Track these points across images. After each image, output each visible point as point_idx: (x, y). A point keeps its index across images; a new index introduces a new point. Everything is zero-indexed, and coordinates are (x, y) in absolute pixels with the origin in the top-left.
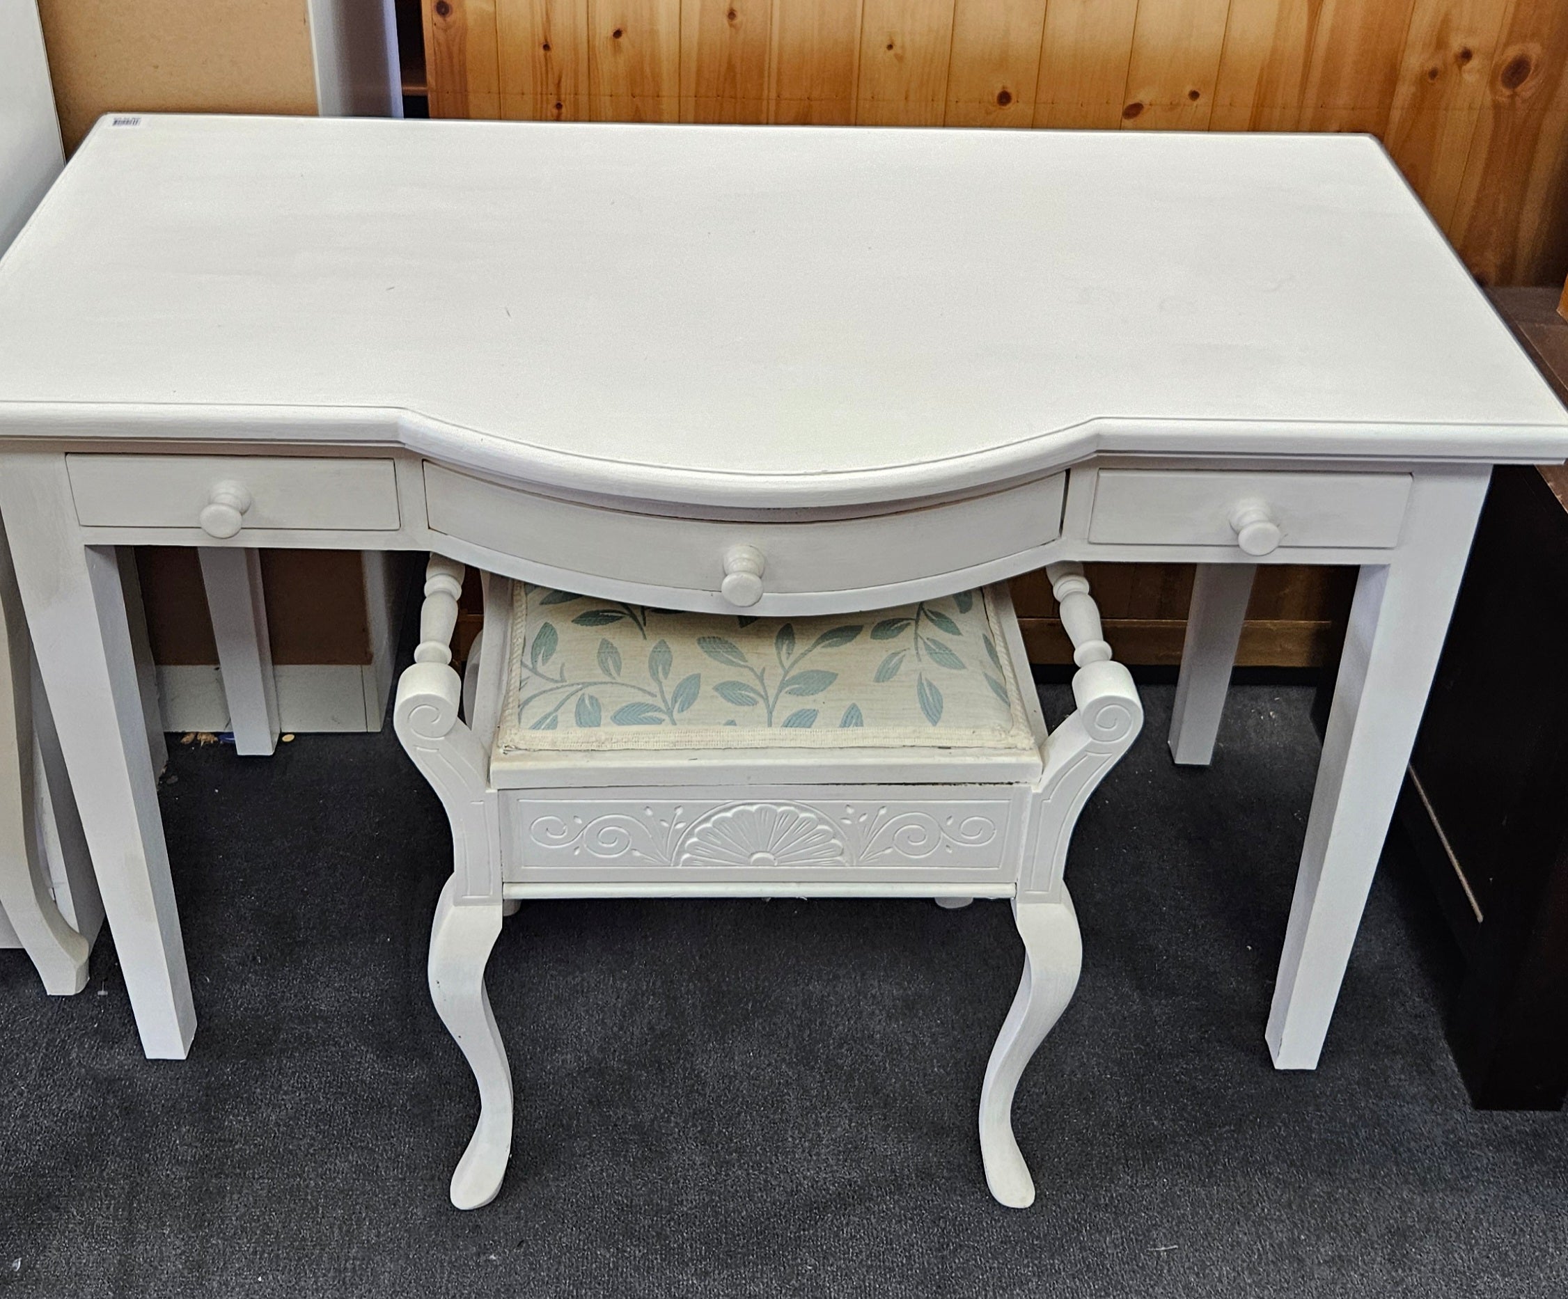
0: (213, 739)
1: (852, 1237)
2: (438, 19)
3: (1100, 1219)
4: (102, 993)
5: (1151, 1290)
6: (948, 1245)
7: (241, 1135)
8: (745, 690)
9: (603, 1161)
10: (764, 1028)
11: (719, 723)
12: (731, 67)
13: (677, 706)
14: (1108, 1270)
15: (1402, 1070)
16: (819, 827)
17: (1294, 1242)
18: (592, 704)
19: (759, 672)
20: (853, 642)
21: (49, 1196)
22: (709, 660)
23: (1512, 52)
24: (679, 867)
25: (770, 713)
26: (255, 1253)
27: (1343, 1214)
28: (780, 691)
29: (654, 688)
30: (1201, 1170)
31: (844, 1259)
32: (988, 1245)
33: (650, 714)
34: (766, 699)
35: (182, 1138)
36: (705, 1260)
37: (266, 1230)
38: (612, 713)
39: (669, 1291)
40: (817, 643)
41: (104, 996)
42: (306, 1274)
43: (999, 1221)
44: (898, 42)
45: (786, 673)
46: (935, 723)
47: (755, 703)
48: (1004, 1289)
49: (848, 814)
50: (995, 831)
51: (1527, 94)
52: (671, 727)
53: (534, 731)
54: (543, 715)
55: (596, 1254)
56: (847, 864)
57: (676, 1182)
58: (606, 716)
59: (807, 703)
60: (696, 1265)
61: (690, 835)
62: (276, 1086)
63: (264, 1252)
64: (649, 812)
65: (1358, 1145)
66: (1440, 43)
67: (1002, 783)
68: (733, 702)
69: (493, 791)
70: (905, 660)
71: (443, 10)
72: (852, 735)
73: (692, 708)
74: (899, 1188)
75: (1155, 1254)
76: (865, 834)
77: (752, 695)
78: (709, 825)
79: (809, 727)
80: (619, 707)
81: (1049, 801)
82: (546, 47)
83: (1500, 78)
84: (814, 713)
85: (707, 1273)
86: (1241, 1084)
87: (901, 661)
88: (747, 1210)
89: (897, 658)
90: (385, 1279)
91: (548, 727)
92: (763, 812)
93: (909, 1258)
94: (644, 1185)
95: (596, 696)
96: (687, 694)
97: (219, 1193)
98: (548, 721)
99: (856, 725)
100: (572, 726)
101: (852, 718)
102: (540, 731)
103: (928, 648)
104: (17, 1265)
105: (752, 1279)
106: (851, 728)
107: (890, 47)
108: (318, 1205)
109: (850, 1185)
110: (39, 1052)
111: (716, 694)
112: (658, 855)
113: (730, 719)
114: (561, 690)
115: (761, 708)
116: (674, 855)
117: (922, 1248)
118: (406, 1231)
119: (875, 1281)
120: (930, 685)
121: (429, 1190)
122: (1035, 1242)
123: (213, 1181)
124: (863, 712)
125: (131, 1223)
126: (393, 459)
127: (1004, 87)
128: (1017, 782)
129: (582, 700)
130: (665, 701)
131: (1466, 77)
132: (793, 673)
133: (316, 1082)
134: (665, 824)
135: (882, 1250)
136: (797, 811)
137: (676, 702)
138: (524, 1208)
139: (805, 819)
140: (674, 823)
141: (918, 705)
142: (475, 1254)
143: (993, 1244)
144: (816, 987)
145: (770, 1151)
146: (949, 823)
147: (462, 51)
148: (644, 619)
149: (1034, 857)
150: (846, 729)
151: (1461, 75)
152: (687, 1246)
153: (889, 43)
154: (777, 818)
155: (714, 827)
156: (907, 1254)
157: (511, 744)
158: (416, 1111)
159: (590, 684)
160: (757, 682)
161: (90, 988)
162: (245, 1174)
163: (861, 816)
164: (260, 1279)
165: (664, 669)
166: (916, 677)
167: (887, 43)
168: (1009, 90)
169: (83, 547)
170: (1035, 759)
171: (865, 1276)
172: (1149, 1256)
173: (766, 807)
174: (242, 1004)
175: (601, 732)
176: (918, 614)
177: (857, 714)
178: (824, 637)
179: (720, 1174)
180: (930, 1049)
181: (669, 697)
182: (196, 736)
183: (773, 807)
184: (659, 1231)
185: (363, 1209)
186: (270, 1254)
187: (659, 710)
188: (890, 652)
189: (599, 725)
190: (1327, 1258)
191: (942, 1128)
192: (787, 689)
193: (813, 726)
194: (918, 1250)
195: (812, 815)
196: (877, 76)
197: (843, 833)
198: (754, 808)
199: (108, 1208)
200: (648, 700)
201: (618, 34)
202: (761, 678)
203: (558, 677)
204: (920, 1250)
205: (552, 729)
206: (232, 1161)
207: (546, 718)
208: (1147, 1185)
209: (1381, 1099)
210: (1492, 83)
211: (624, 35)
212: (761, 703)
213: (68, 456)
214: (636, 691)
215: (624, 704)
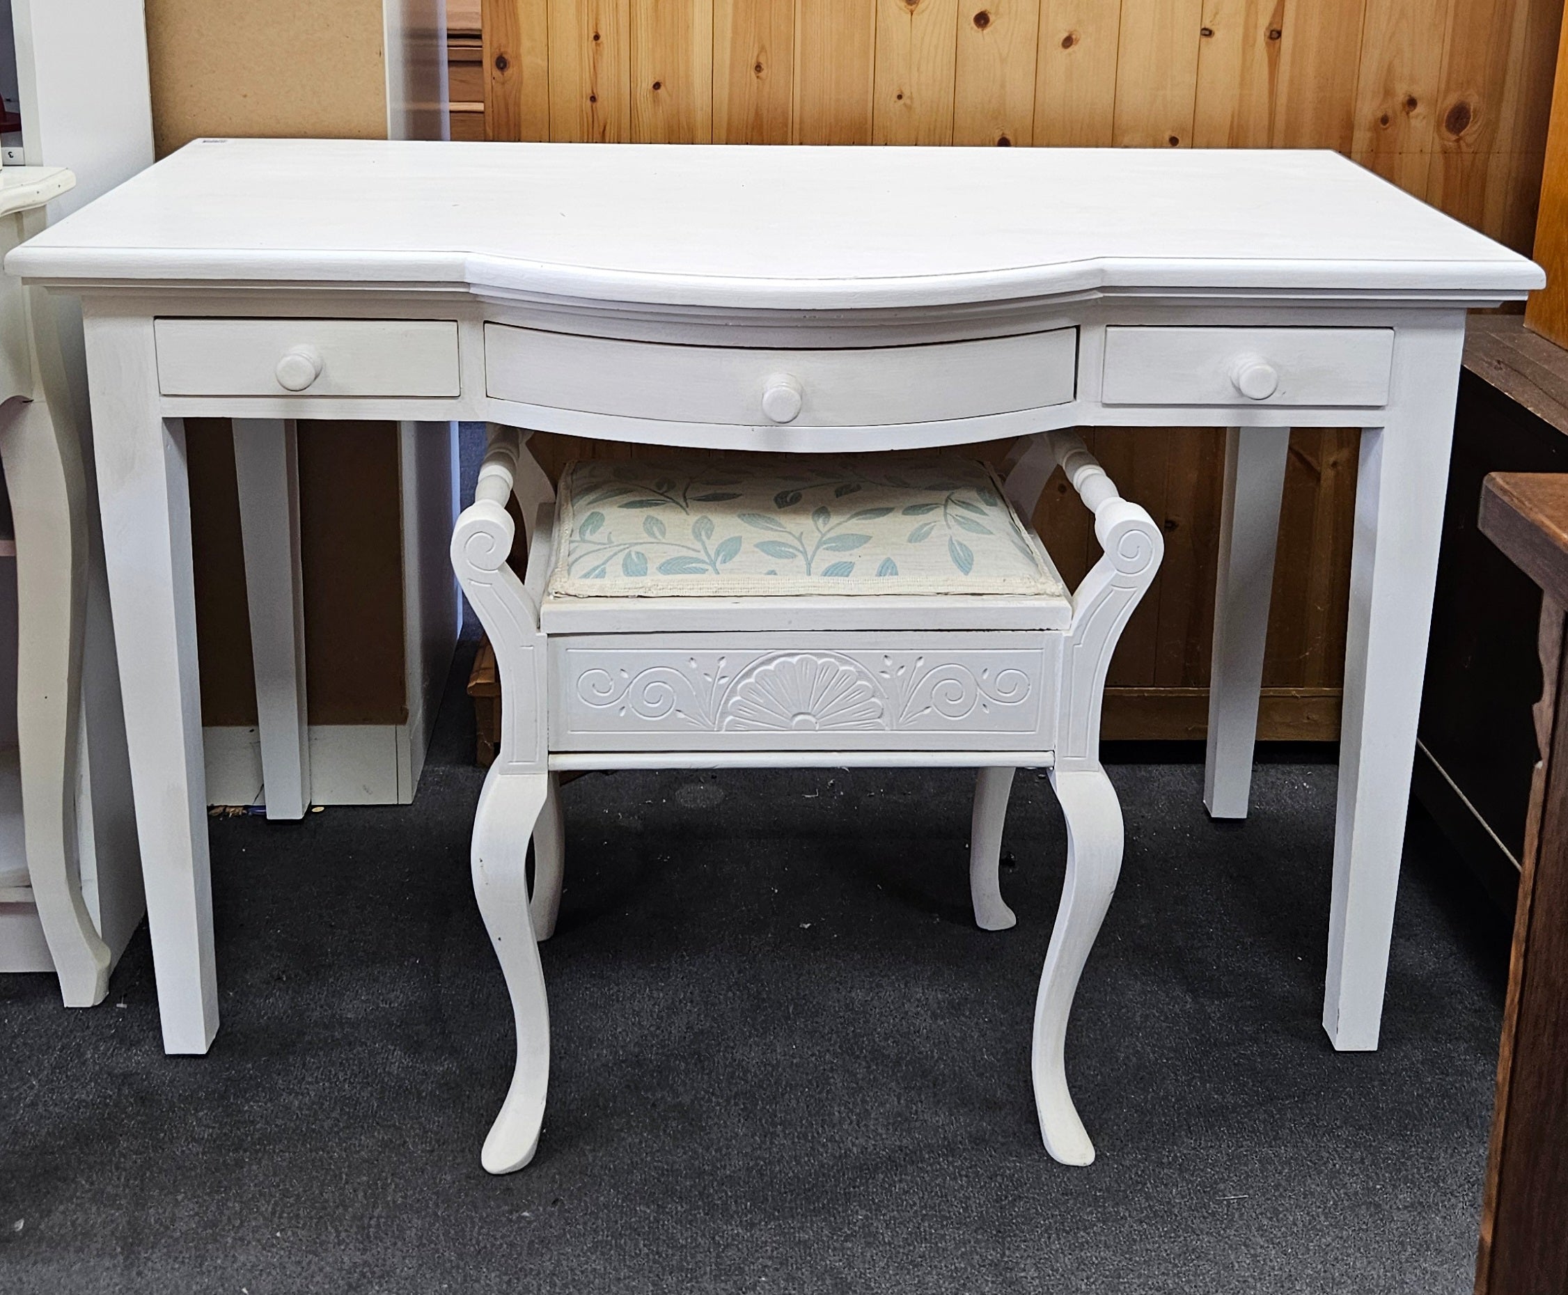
0: (240, 811)
1: (906, 1192)
2: (497, 73)
3: (1165, 1174)
4: (121, 1005)
5: (1222, 1232)
6: (1006, 1197)
7: (262, 1117)
8: (785, 547)
9: (641, 1134)
10: (806, 1026)
11: (761, 573)
12: (758, 115)
13: (720, 558)
14: (1176, 1216)
15: (1466, 1052)
16: (859, 682)
17: (1370, 1191)
18: (638, 557)
19: (797, 535)
20: (886, 517)
21: (56, 1168)
22: (749, 527)
23: (1452, 100)
24: (722, 732)
25: (809, 564)
26: (273, 1213)
27: (1419, 1169)
28: (817, 548)
29: (698, 546)
30: (1266, 1135)
31: (897, 1211)
32: (1049, 1197)
33: (694, 565)
34: (805, 553)
35: (199, 1120)
36: (751, 1213)
37: (285, 1194)
38: (658, 565)
39: (713, 1238)
40: (852, 517)
41: (124, 1008)
42: (327, 1229)
43: (1059, 1177)
44: (906, 93)
45: (823, 535)
46: (967, 573)
47: (794, 556)
48: (1068, 1233)
49: (887, 666)
50: (1030, 687)
51: (1470, 139)
52: (715, 576)
53: (583, 580)
54: (591, 568)
55: (636, 1210)
56: (886, 728)
57: (719, 1150)
58: (652, 567)
59: (844, 557)
60: (740, 1217)
61: (733, 692)
62: (299, 1077)
63: (283, 1212)
64: (693, 665)
65: (1428, 1112)
66: (1388, 93)
67: (1034, 630)
68: (772, 556)
69: (543, 634)
70: (935, 528)
71: (502, 65)
72: (888, 584)
73: (734, 560)
74: (952, 1150)
75: (1225, 1202)
76: (904, 690)
77: (791, 550)
78: (752, 680)
79: (847, 576)
80: (664, 560)
81: (1081, 646)
82: (593, 99)
83: (1444, 124)
84: (852, 565)
85: (753, 1225)
86: (1301, 1065)
87: (932, 529)
88: (793, 1172)
89: (928, 527)
90: (411, 1234)
91: (597, 577)
92: (804, 663)
93: (965, 1209)
94: (685, 1153)
95: (643, 552)
96: (730, 550)
97: (236, 1164)
98: (597, 571)
99: (891, 574)
100: (619, 576)
101: (887, 568)
102: (589, 580)
103: (956, 521)
104: (20, 1225)
105: (801, 1228)
106: (887, 577)
107: (900, 97)
108: (341, 1173)
109: (901, 1150)
110: (52, 1055)
111: (756, 549)
112: (702, 717)
113: (771, 569)
114: (609, 549)
115: (800, 560)
116: (718, 715)
117: (979, 1199)
118: (434, 1193)
119: (930, 1227)
120: (960, 544)
121: (459, 1160)
122: (1098, 1194)
123: (231, 1154)
124: (898, 564)
125: (142, 1190)
126: (456, 321)
127: (1003, 134)
128: (1048, 629)
129: (629, 555)
130: (707, 553)
131: (1413, 122)
132: (828, 536)
133: (341, 1075)
134: (709, 679)
135: (938, 1202)
136: (837, 663)
137: (718, 555)
138: (559, 1174)
139: (845, 672)
140: (718, 677)
141: (950, 559)
142: (508, 1212)
143: (1053, 1195)
144: (859, 995)
145: (817, 1124)
146: (985, 676)
147: (517, 104)
148: (687, 504)
149: (1069, 715)
150: (881, 578)
151: (1409, 121)
152: (731, 1202)
153: (898, 93)
154: (818, 672)
155: (757, 682)
156: (964, 1205)
157: (560, 590)
158: (446, 1096)
159: (636, 544)
160: (799, 544)
161: (108, 1002)
162: (265, 1149)
163: (899, 669)
164: (278, 1234)
165: (707, 533)
166: (947, 538)
167: (896, 94)
168: (1008, 137)
169: (161, 420)
170: (1064, 603)
171: (920, 1224)
172: (1218, 1204)
173: (806, 658)
174: (265, 1014)
175: (647, 581)
176: (947, 501)
177: (892, 565)
178: (857, 514)
179: (765, 1143)
180: (978, 1040)
181: (712, 553)
182: (224, 810)
183: (814, 658)
184: (701, 1189)
185: (389, 1175)
186: (289, 1214)
187: (704, 562)
188: (921, 523)
189: (645, 574)
190: (1407, 1204)
191: (995, 1103)
192: (825, 546)
193: (851, 574)
194: (975, 1202)
195: (852, 668)
196: (888, 124)
197: (882, 690)
198: (795, 660)
199: (119, 1179)
200: (694, 554)
201: (657, 86)
202: (800, 539)
203: (606, 541)
204: (978, 1201)
205: (601, 578)
206: (252, 1138)
207: (594, 569)
208: (1211, 1147)
209: (1447, 1075)
210: (1438, 125)
211: (662, 88)
212: (800, 556)
213: (157, 321)
214: (681, 548)
215: (669, 558)
